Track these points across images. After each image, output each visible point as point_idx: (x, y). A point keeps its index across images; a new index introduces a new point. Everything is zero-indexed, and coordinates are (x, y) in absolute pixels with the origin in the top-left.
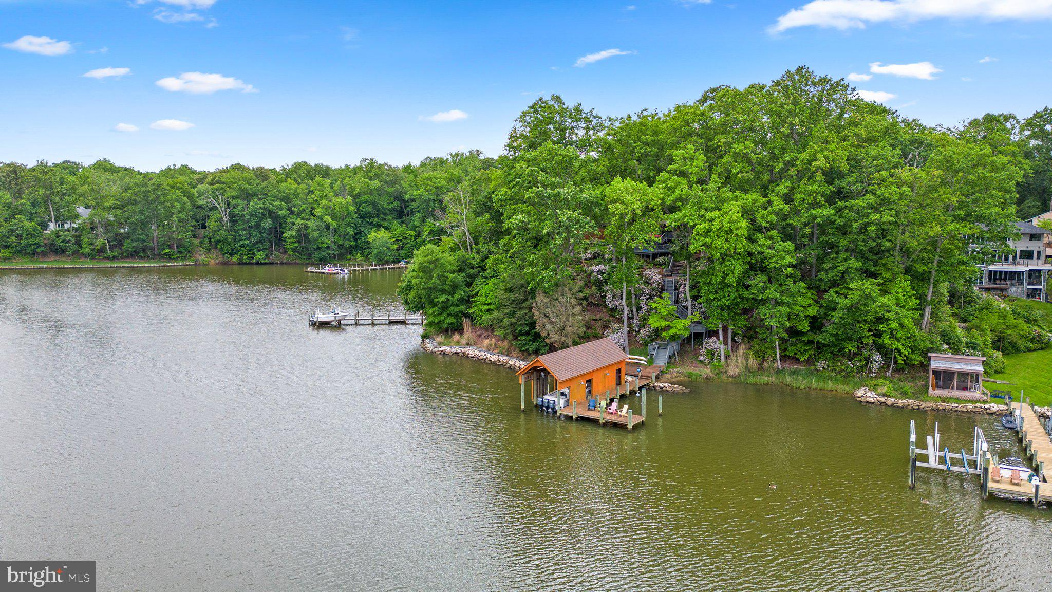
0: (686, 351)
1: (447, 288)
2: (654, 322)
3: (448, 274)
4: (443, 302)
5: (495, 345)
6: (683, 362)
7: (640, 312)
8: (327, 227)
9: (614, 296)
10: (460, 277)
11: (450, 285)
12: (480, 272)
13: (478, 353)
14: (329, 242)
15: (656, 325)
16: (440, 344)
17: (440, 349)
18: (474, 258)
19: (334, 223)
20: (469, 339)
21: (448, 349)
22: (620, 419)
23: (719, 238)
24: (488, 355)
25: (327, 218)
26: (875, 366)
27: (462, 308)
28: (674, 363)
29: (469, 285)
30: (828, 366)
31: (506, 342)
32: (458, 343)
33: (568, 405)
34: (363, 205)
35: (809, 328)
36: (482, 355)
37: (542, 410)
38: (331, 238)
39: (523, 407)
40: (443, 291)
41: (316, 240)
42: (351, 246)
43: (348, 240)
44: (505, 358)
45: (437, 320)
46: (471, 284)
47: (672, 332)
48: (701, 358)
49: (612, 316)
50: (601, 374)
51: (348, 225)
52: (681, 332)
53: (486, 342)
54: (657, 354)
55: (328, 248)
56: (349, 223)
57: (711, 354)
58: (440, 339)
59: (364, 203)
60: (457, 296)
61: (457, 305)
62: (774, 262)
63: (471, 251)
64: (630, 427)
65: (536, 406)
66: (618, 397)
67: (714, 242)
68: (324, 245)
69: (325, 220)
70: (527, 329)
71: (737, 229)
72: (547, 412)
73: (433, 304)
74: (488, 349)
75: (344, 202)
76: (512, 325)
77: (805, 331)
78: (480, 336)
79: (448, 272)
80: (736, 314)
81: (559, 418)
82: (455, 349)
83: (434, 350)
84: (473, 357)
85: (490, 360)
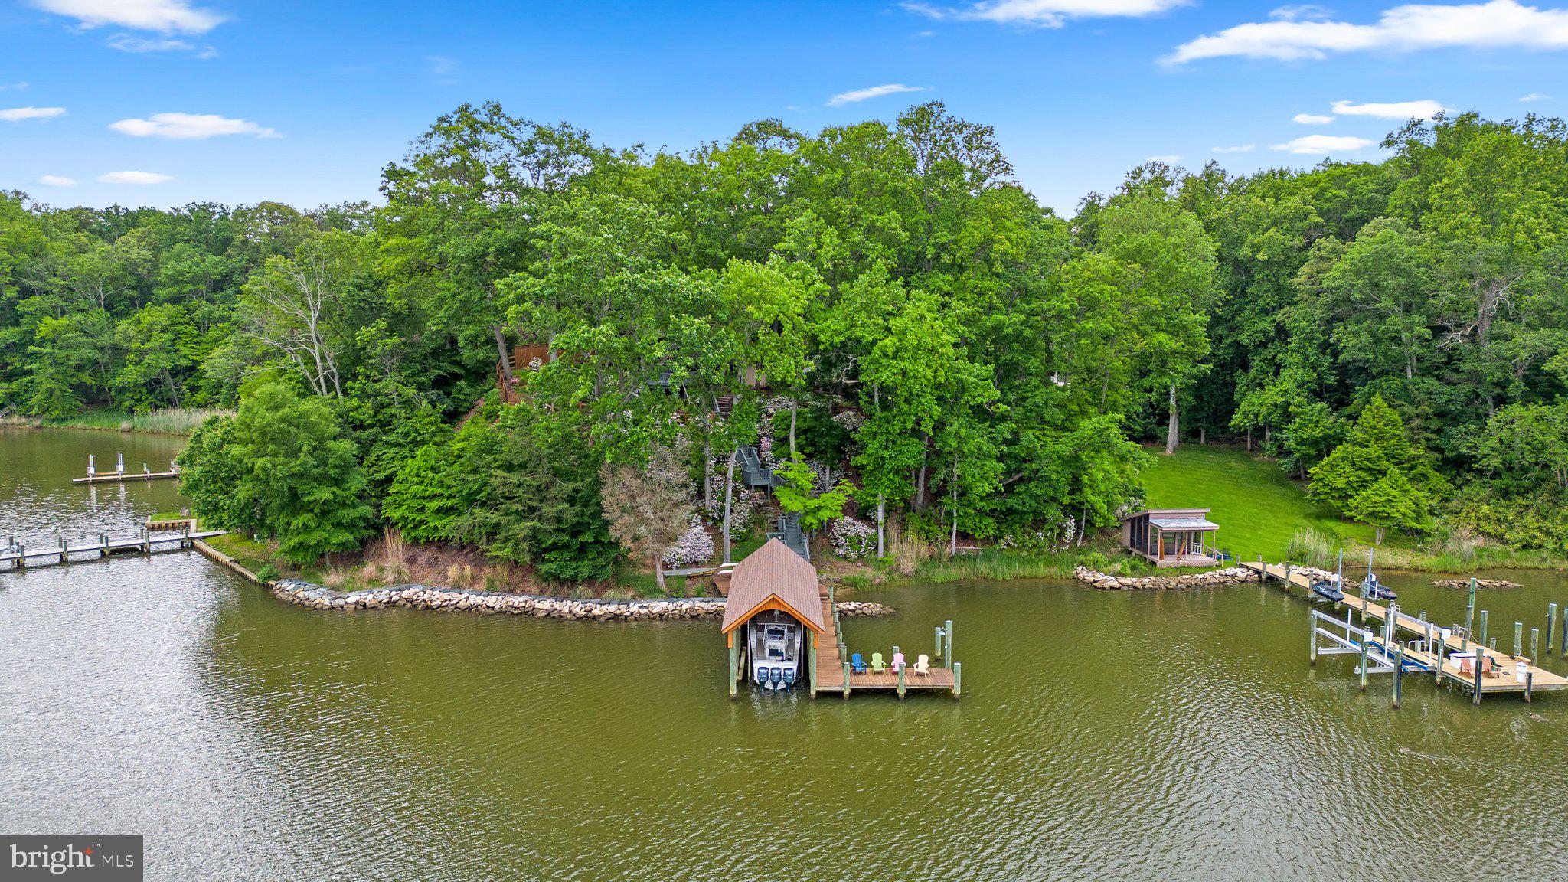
1: (330, 471)
3: (327, 443)
4: (325, 501)
11: (336, 466)
17: (348, 600)
20: (396, 572)
21: (368, 597)
24: (476, 599)
26: (1070, 533)
30: (1015, 542)
32: (377, 581)
36: (462, 599)
53: (453, 571)
58: (334, 578)
64: (956, 691)
74: (467, 585)
79: (329, 438)
82: (383, 595)
83: (335, 603)
84: (439, 607)
85: (488, 607)
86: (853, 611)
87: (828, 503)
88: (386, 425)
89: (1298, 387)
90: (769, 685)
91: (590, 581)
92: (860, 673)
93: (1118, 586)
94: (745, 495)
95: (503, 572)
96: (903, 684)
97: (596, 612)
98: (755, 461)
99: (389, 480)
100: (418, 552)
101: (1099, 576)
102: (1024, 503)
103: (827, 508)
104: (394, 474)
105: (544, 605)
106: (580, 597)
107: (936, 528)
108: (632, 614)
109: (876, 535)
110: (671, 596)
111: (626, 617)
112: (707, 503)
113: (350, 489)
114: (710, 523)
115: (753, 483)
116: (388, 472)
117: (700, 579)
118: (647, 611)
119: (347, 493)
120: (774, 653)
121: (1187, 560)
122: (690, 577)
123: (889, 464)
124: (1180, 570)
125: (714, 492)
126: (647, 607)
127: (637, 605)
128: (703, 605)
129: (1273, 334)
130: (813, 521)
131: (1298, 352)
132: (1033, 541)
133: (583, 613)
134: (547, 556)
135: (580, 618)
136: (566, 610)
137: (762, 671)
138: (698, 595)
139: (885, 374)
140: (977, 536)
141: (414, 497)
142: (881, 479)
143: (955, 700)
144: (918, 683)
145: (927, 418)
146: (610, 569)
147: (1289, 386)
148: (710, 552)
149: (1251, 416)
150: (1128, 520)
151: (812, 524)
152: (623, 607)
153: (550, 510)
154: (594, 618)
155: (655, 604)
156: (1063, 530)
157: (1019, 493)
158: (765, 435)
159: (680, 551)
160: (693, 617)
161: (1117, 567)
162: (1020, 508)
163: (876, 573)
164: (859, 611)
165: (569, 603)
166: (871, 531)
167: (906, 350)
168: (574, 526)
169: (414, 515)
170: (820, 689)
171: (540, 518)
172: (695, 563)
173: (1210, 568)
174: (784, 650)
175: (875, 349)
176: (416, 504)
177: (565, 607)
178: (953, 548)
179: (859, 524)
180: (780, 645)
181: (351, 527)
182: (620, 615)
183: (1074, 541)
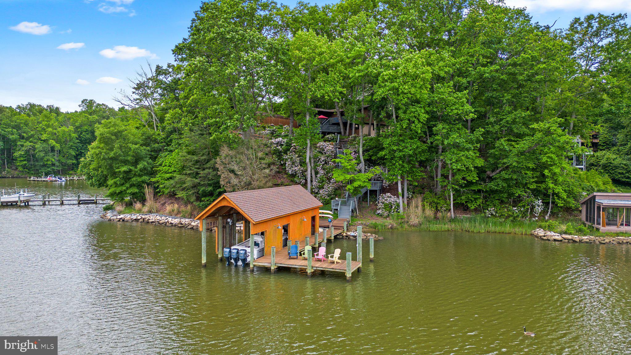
0: (364, 207)
1: (129, 158)
2: (338, 176)
3: (130, 145)
4: (125, 172)
5: (178, 209)
6: (363, 216)
7: (318, 176)
8: (53, 149)
9: (293, 163)
10: (144, 150)
11: (133, 156)
12: (165, 146)
14: (53, 160)
15: (341, 178)
17: (119, 217)
18: (159, 134)
19: (58, 146)
21: (128, 217)
22: (333, 266)
23: (405, 84)
24: (170, 220)
25: (52, 142)
26: (539, 209)
27: (145, 178)
28: (356, 217)
29: (154, 158)
30: (496, 212)
31: (189, 207)
32: (140, 211)
33: (262, 253)
34: (84, 133)
35: (477, 179)
36: (163, 219)
37: (230, 264)
38: (55, 157)
39: (204, 261)
40: (125, 162)
41: (42, 159)
42: (73, 164)
43: (71, 159)
44: (187, 220)
45: (118, 190)
46: (156, 158)
47: (356, 184)
48: (379, 211)
49: (292, 181)
50: (298, 218)
51: (71, 147)
52: (366, 184)
53: (169, 208)
54: (340, 209)
55: (53, 165)
56: (72, 146)
57: (389, 207)
58: (121, 208)
59: (85, 132)
60: (140, 166)
61: (140, 176)
62: (456, 109)
63: (157, 129)
64: (349, 275)
65: (222, 260)
66: (325, 241)
67: (401, 87)
68: (49, 163)
69: (50, 143)
70: (210, 188)
71: (423, 73)
72: (236, 266)
73: (114, 175)
74: (170, 214)
75: (67, 129)
76: (194, 186)
77: (474, 181)
78: (163, 204)
79: (131, 143)
80: (414, 166)
81: (252, 271)
82: (135, 217)
93: (561, 239)
96: (310, 265)
119: (137, 170)
132: (510, 213)
178: (452, 214)
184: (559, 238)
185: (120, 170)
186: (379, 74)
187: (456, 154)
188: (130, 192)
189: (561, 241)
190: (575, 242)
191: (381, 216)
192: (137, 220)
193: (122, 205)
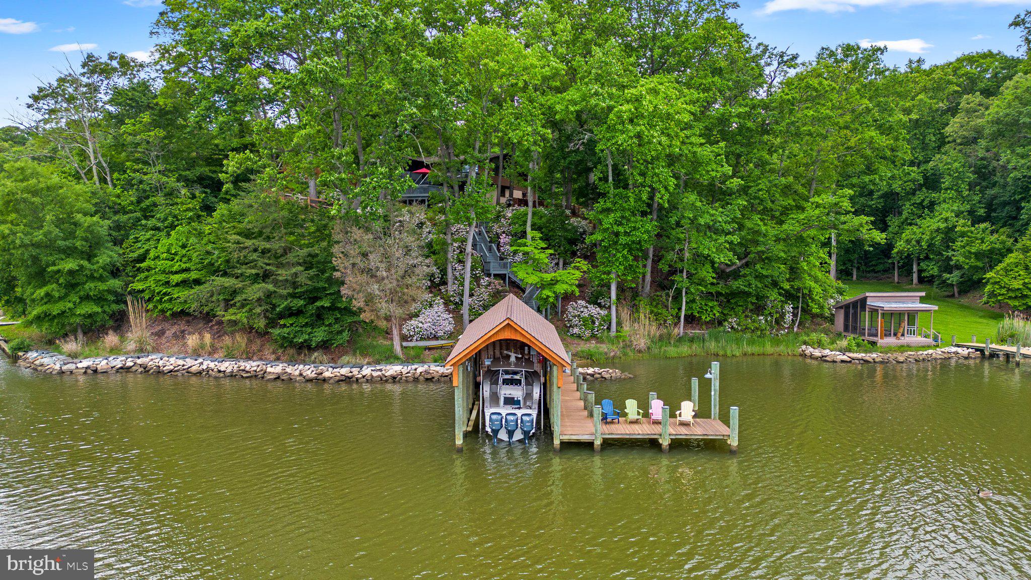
1: (78, 244)
3: (77, 217)
4: (71, 272)
5: (217, 344)
10: (103, 226)
11: (86, 239)
13: (181, 362)
16: (74, 356)
17: (80, 365)
20: (140, 342)
21: (101, 363)
24: (210, 364)
26: (789, 317)
30: (738, 325)
32: (120, 349)
36: (194, 364)
40: (69, 252)
44: (253, 363)
45: (57, 309)
53: (192, 340)
58: (74, 345)
60: (101, 261)
61: (101, 279)
79: (77, 212)
82: (118, 362)
83: (65, 368)
84: (171, 371)
85: (220, 371)
86: (592, 375)
87: (564, 278)
88: (147, 213)
89: (957, 216)
90: (503, 435)
91: (324, 346)
92: (612, 422)
93: (849, 359)
94: (485, 281)
95: (241, 340)
96: (666, 434)
97: (327, 374)
98: (494, 255)
99: (142, 258)
100: (166, 325)
101: (827, 352)
102: (750, 284)
103: (563, 282)
104: (147, 251)
105: (276, 369)
106: (314, 362)
107: (664, 311)
108: (364, 377)
109: (608, 316)
110: (408, 361)
111: (357, 379)
112: (449, 288)
113: (98, 262)
114: (452, 307)
115: (493, 272)
116: (142, 251)
117: (439, 351)
118: (379, 373)
119: (95, 267)
120: (510, 401)
121: (908, 339)
122: (430, 349)
123: (623, 240)
124: (902, 348)
125: (456, 278)
126: (381, 370)
127: (370, 369)
128: (438, 368)
129: (922, 182)
130: (550, 294)
131: (952, 189)
132: (756, 325)
133: (313, 375)
134: (282, 322)
135: (310, 380)
136: (297, 373)
137: (494, 417)
138: (435, 361)
139: (621, 138)
140: (703, 317)
141: (164, 272)
142: (614, 255)
143: (732, 452)
144: (683, 432)
145: (663, 191)
146: (346, 335)
147: (949, 214)
148: (450, 328)
149: (914, 242)
150: (841, 307)
151: (548, 297)
152: (355, 371)
153: (284, 274)
154: (324, 380)
155: (388, 367)
156: (782, 316)
157: (745, 276)
158: (504, 232)
159: (420, 325)
160: (427, 379)
161: (844, 343)
162: (747, 289)
163: (610, 346)
164: (598, 376)
165: (301, 367)
166: (603, 312)
167: (643, 116)
168: (310, 292)
169: (161, 288)
170: (566, 438)
171: (275, 283)
172: (436, 338)
173: (929, 347)
174: (520, 399)
175: (611, 116)
176: (162, 277)
177: (294, 370)
178: (680, 330)
179: (591, 307)
180: (517, 393)
181: (99, 299)
182: (353, 376)
183: (791, 327)
184: (845, 358)
185: (60, 267)
186: (610, 109)
187: (716, 240)
188: (83, 312)
189: (850, 362)
190: (866, 361)
191: (579, 337)
192: (125, 369)
193: (76, 339)
